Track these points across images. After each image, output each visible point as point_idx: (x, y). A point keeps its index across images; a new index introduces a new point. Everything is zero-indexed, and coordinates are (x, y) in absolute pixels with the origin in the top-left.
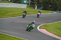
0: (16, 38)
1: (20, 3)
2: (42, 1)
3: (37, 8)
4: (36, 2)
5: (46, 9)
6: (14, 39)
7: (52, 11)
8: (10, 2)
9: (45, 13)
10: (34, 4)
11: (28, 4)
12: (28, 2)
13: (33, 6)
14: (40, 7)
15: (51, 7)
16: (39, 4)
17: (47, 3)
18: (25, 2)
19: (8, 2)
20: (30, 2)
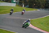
0: (7, 31)
1: (10, 2)
2: (28, 1)
3: (24, 6)
4: (23, 1)
5: (31, 8)
6: (5, 32)
7: (36, 8)
8: (2, 2)
9: (31, 10)
10: (21, 3)
11: (17, 3)
12: (16, 1)
13: (20, 5)
14: (27, 5)
15: (35, 5)
16: (26, 3)
17: (32, 2)
18: (14, 1)
19: (0, 1)
20: (18, 1)
